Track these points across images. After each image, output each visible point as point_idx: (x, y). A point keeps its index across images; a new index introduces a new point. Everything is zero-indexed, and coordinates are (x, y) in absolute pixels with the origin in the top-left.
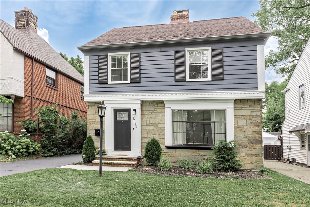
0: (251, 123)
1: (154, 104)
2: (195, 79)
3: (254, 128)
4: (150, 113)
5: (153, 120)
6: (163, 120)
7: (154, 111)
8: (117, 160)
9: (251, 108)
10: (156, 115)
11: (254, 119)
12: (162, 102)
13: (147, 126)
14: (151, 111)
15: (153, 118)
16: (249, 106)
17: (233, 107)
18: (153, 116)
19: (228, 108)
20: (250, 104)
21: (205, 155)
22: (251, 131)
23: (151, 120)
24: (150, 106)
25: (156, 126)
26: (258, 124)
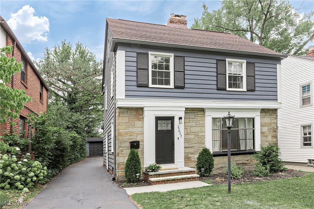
0: (271, 129)
1: (195, 112)
2: (232, 89)
3: (272, 134)
4: (191, 121)
5: (194, 128)
6: (203, 128)
7: (195, 119)
8: (175, 175)
9: (271, 117)
10: (197, 123)
11: (272, 126)
12: (202, 110)
13: (188, 135)
14: (192, 119)
15: (194, 126)
16: (269, 115)
17: (260, 115)
18: (194, 124)
19: (257, 116)
20: (270, 113)
21: (238, 160)
22: (271, 136)
23: (192, 129)
24: (190, 114)
25: (196, 134)
26: (275, 130)
